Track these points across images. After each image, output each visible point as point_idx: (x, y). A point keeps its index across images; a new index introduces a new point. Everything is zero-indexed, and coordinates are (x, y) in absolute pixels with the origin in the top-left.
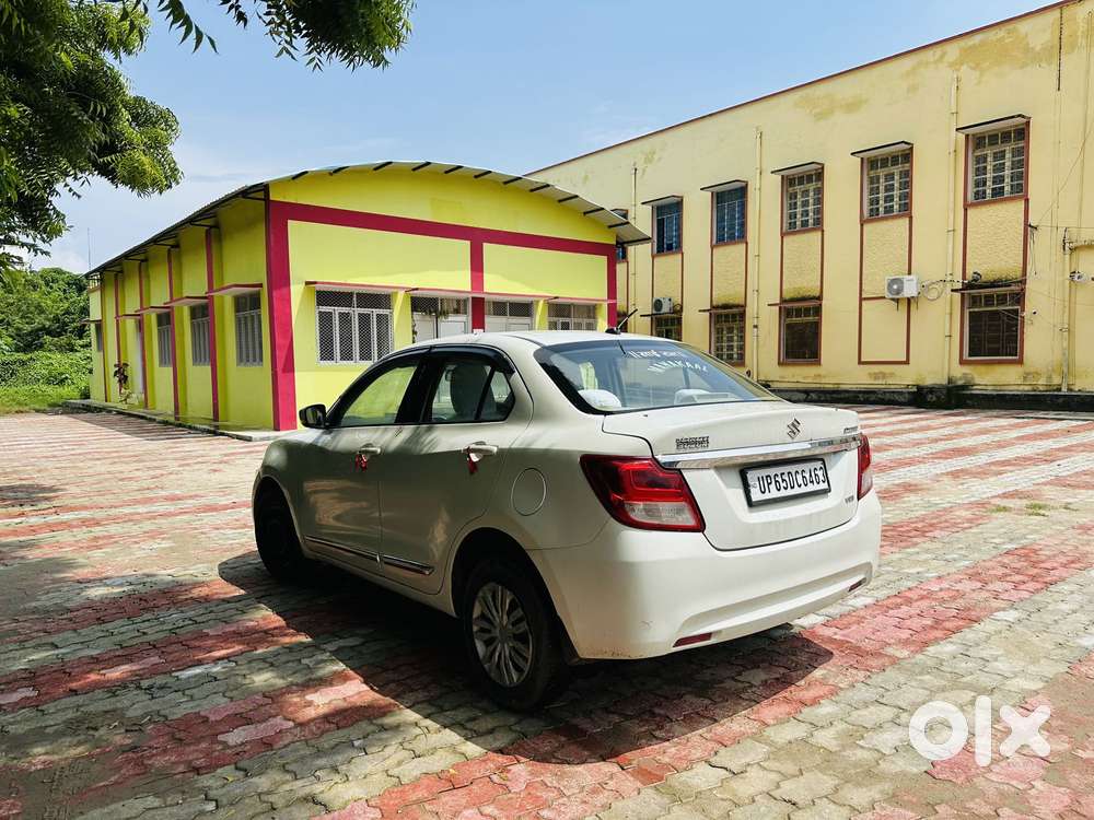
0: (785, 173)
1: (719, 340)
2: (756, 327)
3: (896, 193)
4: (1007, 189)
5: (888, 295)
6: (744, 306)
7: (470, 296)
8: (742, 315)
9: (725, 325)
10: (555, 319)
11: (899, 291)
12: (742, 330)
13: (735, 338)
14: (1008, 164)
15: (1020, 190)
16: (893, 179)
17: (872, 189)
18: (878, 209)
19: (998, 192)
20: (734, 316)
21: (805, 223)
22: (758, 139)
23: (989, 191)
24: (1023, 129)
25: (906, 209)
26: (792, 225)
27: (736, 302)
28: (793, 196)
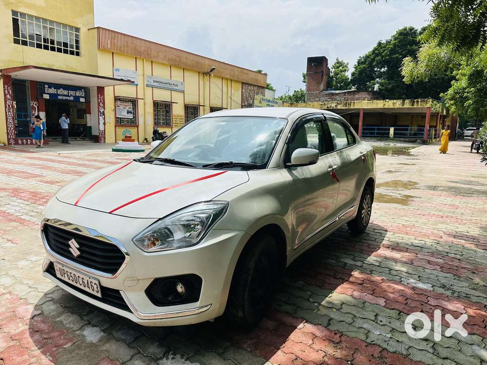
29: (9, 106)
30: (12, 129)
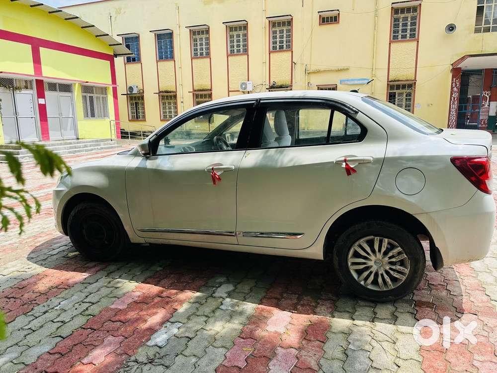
0: (191, 28)
1: (164, 108)
2: (182, 102)
3: (241, 43)
4: (285, 46)
5: (241, 90)
6: (176, 92)
7: (34, 78)
8: (175, 96)
9: (167, 101)
10: (85, 94)
11: (245, 89)
12: (176, 103)
13: (172, 107)
14: (285, 36)
15: (289, 47)
16: (239, 37)
17: (231, 41)
18: (234, 50)
19: (281, 47)
20: (171, 96)
21: (202, 54)
22: (177, 11)
23: (278, 47)
24: (290, 21)
25: (246, 51)
26: (196, 54)
27: (172, 90)
28: (195, 40)
29: (454, 98)
30: (453, 121)
